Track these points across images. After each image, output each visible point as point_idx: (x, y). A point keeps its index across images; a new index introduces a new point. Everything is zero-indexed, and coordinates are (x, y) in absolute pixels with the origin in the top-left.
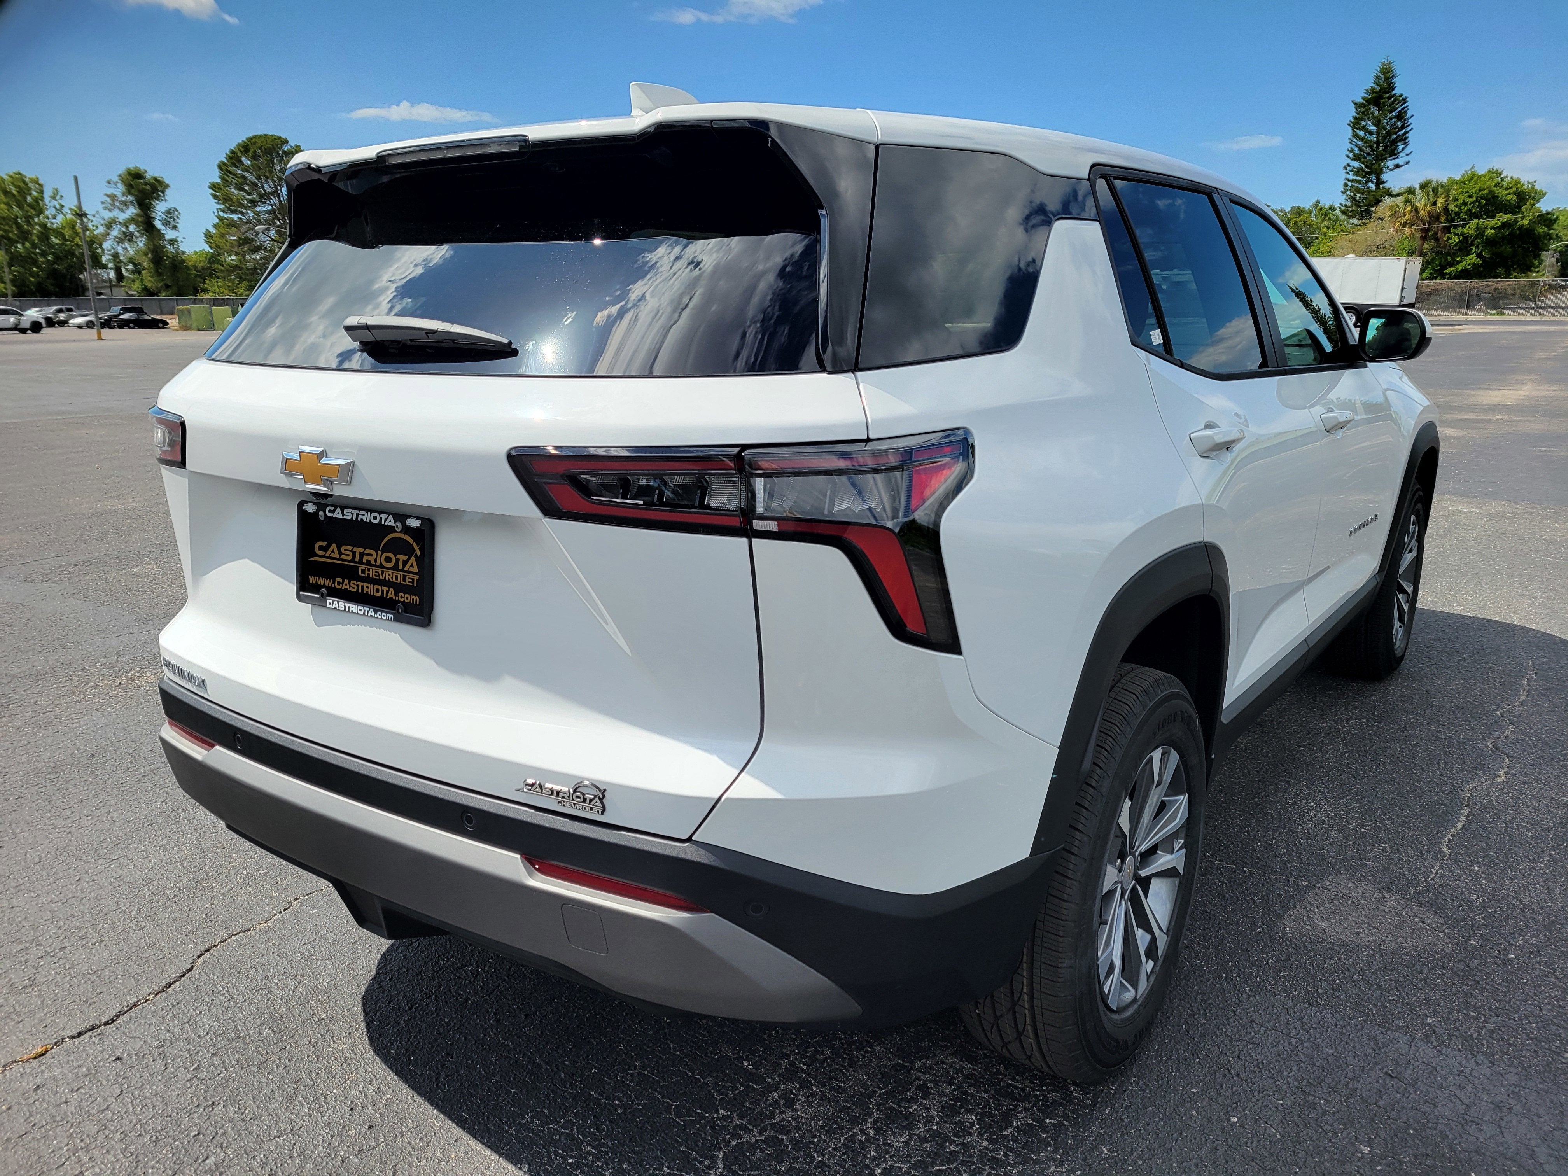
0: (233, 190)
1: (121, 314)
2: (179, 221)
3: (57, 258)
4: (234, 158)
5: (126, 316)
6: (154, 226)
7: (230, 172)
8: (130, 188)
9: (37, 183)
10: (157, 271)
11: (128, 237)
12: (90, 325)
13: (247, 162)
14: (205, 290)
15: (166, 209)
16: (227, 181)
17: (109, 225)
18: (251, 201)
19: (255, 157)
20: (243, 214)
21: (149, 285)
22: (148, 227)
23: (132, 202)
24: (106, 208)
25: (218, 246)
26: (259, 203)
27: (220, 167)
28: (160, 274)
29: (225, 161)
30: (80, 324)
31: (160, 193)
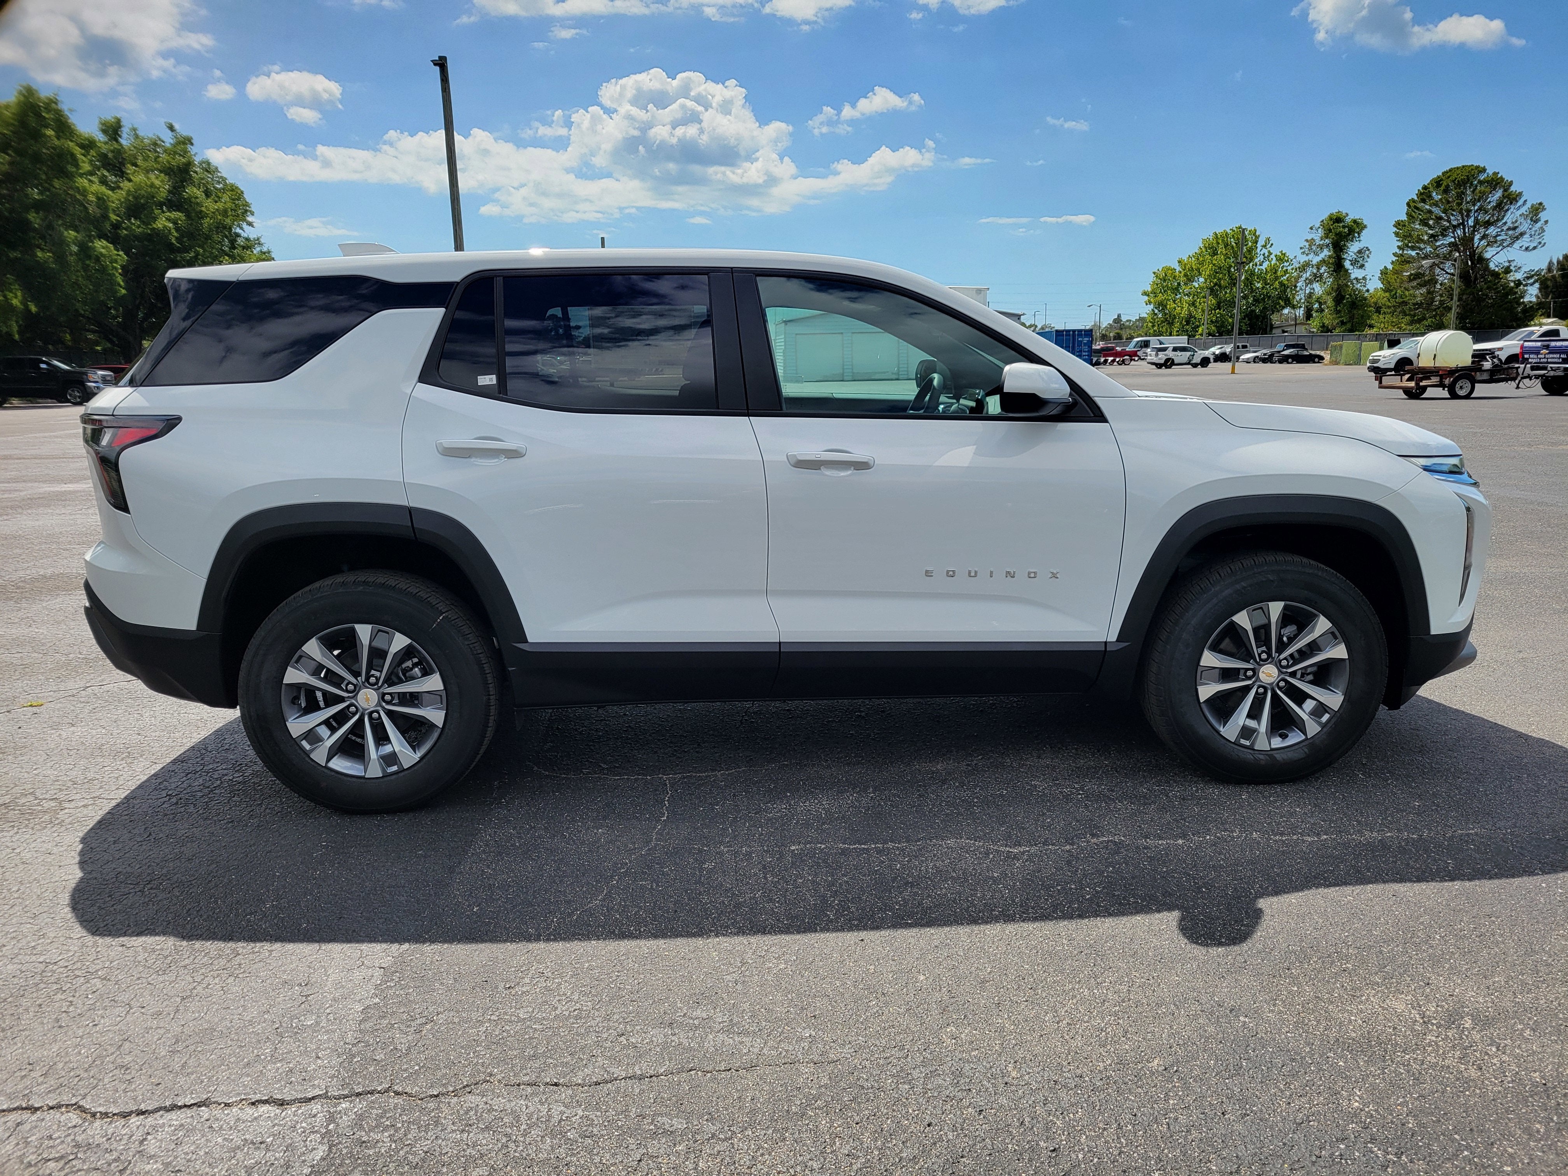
0: (1417, 226)
1: (1284, 350)
2: (1368, 260)
3: (1256, 300)
4: (1425, 195)
5: (1286, 352)
6: (1343, 266)
7: (1417, 208)
8: (1328, 232)
9: (1255, 234)
10: (1336, 310)
11: (1317, 277)
12: (1255, 360)
13: (1437, 197)
14: (1371, 326)
15: (1358, 249)
16: (1413, 217)
17: (1303, 268)
18: (1432, 236)
19: (1446, 191)
20: (1421, 249)
21: (1326, 322)
22: (1338, 266)
23: (1327, 246)
24: (1303, 253)
25: (1389, 283)
26: (1440, 237)
27: (1408, 204)
28: (1338, 312)
29: (1416, 198)
30: (1248, 358)
31: (1356, 235)
